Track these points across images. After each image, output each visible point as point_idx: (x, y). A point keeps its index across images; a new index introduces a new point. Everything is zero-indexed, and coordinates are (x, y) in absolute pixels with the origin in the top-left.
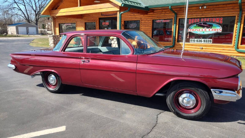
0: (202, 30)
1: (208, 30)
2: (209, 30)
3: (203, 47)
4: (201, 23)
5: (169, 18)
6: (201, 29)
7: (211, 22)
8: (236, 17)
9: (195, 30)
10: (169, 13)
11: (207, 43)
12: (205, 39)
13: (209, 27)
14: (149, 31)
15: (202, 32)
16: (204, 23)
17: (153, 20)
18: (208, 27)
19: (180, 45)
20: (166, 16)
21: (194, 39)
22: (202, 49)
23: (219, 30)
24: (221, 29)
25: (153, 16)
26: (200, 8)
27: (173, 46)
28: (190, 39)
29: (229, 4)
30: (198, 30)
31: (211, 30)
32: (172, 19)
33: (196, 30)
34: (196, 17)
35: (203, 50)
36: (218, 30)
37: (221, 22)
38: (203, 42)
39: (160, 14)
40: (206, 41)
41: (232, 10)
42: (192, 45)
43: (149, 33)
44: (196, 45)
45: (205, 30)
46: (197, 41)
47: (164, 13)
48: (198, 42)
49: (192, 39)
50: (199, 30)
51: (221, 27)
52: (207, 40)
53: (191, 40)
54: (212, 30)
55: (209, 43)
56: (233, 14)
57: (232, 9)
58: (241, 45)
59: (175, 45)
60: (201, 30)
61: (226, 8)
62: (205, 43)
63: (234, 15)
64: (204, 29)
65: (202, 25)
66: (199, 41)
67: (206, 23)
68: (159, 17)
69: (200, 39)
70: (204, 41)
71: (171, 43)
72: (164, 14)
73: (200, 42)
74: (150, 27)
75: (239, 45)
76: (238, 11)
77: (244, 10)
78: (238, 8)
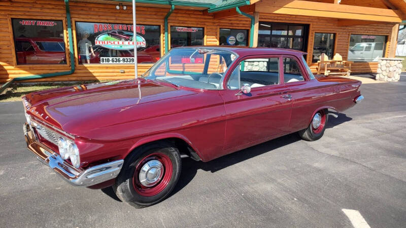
0: (118, 43)
1: (126, 43)
2: (129, 43)
3: (126, 70)
4: (115, 33)
5: (54, 18)
6: (116, 41)
7: (129, 31)
8: (161, 26)
9: (107, 43)
10: (53, 8)
11: (128, 63)
12: (125, 58)
13: (129, 39)
14: (6, 43)
15: (119, 47)
16: (120, 33)
17: (12, 19)
18: (126, 40)
19: (86, 68)
20: (45, 14)
21: (107, 58)
22: (124, 72)
23: (142, 44)
24: (145, 43)
25: (11, 11)
26: (118, 7)
27: (73, 72)
28: (101, 58)
29: (151, 7)
30: (112, 42)
31: (131, 43)
32: (62, 21)
33: (109, 43)
34: (106, 21)
35: (126, 74)
36: (140, 43)
37: (143, 32)
38: (122, 61)
39: (31, 8)
40: (126, 60)
41: (155, 17)
42: (107, 68)
43: (6, 47)
44: (114, 68)
45: (123, 43)
46: (113, 61)
47: (40, 6)
48: (115, 63)
49: (104, 58)
50: (114, 43)
51: (144, 40)
52: (128, 58)
53: (103, 60)
54: (133, 43)
55: (131, 63)
56: (157, 22)
57: (155, 15)
58: (171, 64)
59: (75, 69)
60: (116, 43)
61: (148, 13)
62: (125, 63)
63: (158, 24)
64: (121, 42)
65: (117, 34)
66: (115, 60)
67: (123, 33)
68: (27, 14)
69: (117, 58)
70: (124, 60)
71: (65, 65)
72: (42, 8)
73: (118, 63)
74: (7, 34)
75: (170, 65)
76: (162, 19)
77: (169, 18)
78: (162, 15)
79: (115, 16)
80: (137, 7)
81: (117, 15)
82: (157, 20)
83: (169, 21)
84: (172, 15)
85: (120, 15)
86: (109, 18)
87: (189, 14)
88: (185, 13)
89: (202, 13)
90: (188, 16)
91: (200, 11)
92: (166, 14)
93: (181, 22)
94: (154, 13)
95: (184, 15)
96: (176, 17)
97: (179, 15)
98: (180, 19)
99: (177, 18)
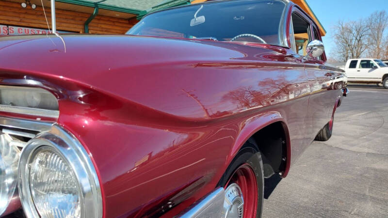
26: (24, 5)
29: (67, 10)
41: (72, 22)
56: (75, 28)
57: (73, 19)
63: (77, 30)
76: (82, 25)
77: (90, 24)
78: (81, 20)
79: (19, 17)
80: (57, 9)
81: (22, 16)
82: (75, 26)
83: (89, 28)
84: (92, 21)
85: (26, 16)
86: (10, 18)
87: (114, 22)
88: (109, 21)
89: (128, 22)
90: (113, 24)
91: (126, 19)
92: (86, 20)
93: (105, 30)
94: (71, 18)
95: (107, 23)
96: (98, 23)
97: (101, 22)
98: (103, 26)
99: (99, 25)
